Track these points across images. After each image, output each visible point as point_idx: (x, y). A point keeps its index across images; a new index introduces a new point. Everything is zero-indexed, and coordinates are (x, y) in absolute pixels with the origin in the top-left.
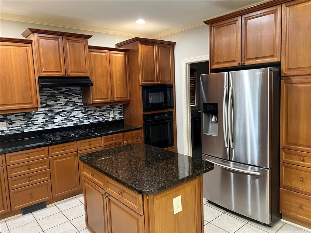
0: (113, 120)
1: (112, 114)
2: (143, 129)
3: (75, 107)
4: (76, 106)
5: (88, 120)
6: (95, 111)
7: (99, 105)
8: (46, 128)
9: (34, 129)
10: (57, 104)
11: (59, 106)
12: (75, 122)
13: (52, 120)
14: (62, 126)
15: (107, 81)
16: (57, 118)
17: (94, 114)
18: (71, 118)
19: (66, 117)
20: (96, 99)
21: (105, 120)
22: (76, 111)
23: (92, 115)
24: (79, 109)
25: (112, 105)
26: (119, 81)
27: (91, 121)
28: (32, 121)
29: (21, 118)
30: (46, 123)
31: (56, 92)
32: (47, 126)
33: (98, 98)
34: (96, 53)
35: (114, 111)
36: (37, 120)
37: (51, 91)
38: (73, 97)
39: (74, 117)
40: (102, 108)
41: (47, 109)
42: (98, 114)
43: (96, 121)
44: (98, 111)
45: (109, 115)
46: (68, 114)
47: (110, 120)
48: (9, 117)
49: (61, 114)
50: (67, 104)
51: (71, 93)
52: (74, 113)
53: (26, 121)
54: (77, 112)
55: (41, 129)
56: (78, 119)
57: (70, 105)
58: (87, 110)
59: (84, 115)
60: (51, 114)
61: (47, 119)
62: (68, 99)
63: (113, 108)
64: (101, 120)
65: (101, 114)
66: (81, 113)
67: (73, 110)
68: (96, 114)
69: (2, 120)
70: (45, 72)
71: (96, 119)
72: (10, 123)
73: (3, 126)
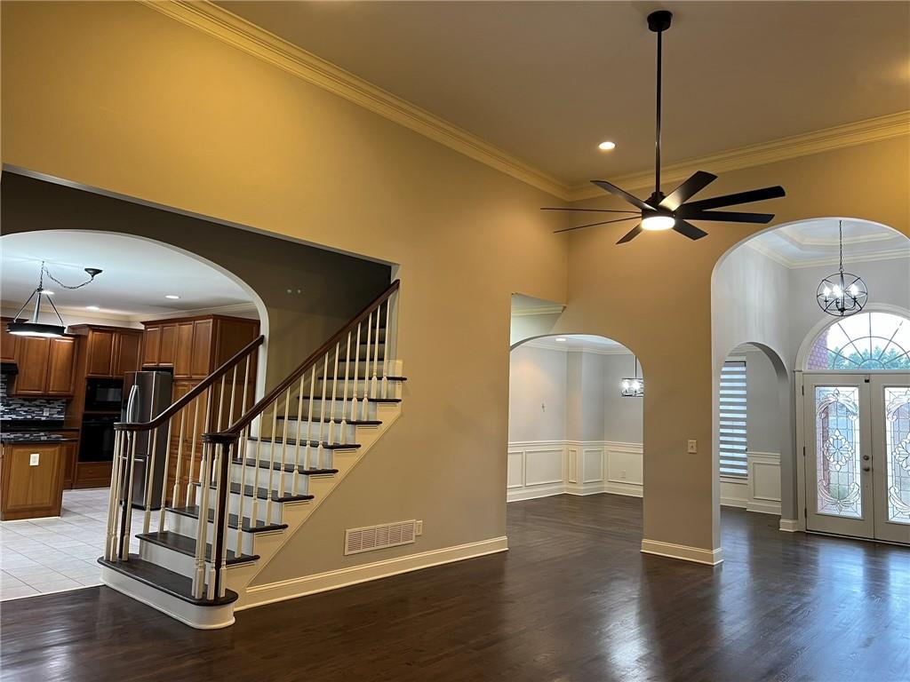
0: (48, 419)
1: (47, 411)
2: (80, 432)
5: (10, 416)
6: (22, 405)
7: (29, 399)
15: (42, 370)
17: (19, 409)
20: (23, 390)
21: (36, 418)
25: (49, 399)
26: (60, 370)
27: (14, 417)
33: (25, 388)
35: (51, 408)
40: (33, 403)
42: (26, 409)
43: (20, 418)
44: (27, 405)
45: (41, 412)
47: (43, 419)
58: (10, 402)
59: (6, 409)
63: (50, 404)
64: (29, 417)
65: (31, 409)
68: (23, 409)
71: (22, 415)
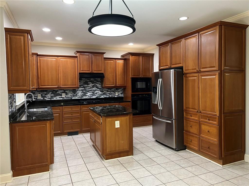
0: (117, 97)
1: (117, 93)
2: (131, 102)
3: (97, 89)
4: (98, 88)
5: (104, 96)
6: (108, 91)
7: (110, 88)
8: (82, 98)
9: (77, 98)
10: (88, 87)
11: (89, 88)
12: (96, 96)
13: (85, 94)
14: (90, 98)
15: (113, 75)
16: (87, 94)
17: (107, 93)
20: (107, 85)
21: (113, 96)
22: (97, 90)
23: (106, 93)
25: (117, 88)
26: (120, 75)
27: (105, 96)
28: (76, 94)
29: (71, 92)
30: (82, 96)
31: (88, 80)
33: (108, 84)
34: (108, 61)
35: (118, 92)
36: (78, 94)
37: (86, 80)
38: (96, 83)
39: (96, 93)
40: (111, 90)
41: (83, 89)
42: (109, 93)
43: (107, 97)
45: (115, 94)
46: (93, 92)
47: (116, 96)
48: (66, 91)
49: (90, 92)
50: (93, 87)
52: (96, 92)
53: (73, 94)
54: (98, 91)
55: (80, 98)
56: (98, 94)
57: (95, 87)
58: (103, 90)
59: (102, 93)
60: (85, 91)
61: (83, 94)
62: (94, 84)
63: (117, 90)
64: (111, 96)
65: (111, 93)
66: (100, 91)
67: (96, 90)
68: (108, 93)
69: (63, 92)
70: (82, 70)
71: (108, 95)
72: (67, 94)
73: (64, 95)
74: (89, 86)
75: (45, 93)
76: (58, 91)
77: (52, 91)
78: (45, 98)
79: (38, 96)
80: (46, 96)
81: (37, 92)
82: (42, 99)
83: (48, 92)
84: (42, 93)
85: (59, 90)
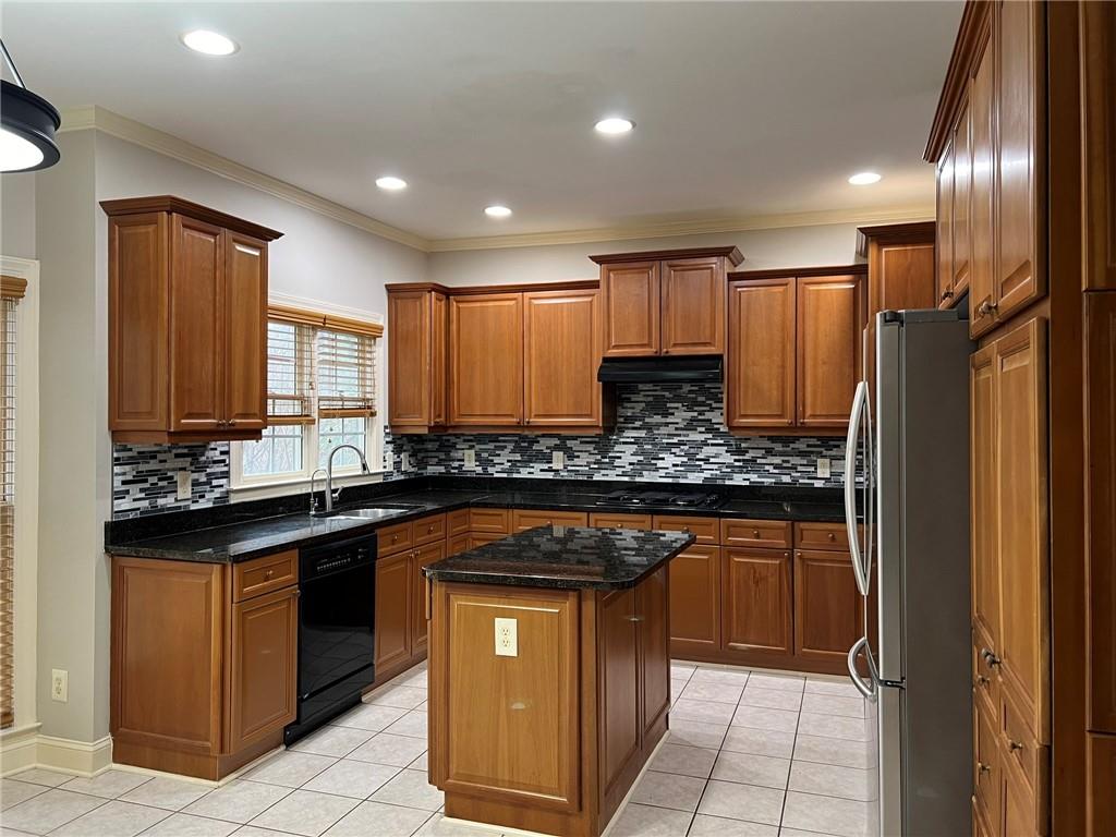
0: (829, 485)
1: (824, 466)
3: (710, 436)
4: (716, 433)
5: (747, 476)
6: (769, 452)
7: (780, 436)
8: (638, 479)
9: (612, 476)
10: (667, 424)
11: (671, 429)
12: (707, 474)
13: (653, 462)
14: (675, 481)
15: (783, 367)
16: (663, 459)
17: (763, 461)
18: (698, 463)
19: (685, 459)
20: (745, 416)
21: (801, 481)
22: (712, 445)
23: (759, 461)
24: (722, 442)
27: (754, 478)
28: (610, 457)
29: (590, 448)
30: (638, 467)
31: (667, 394)
32: (641, 475)
33: (750, 412)
35: (833, 458)
36: (620, 458)
37: (656, 391)
38: (708, 408)
39: (706, 460)
40: (792, 445)
41: (642, 434)
42: (777, 460)
43: (768, 481)
44: (780, 452)
45: (813, 469)
46: (692, 451)
47: (818, 484)
48: (569, 443)
49: (673, 450)
50: (691, 425)
51: (703, 399)
52: (707, 451)
53: (599, 457)
54: (714, 450)
55: (626, 479)
56: (716, 467)
57: (700, 429)
58: (743, 445)
59: (735, 460)
60: (650, 447)
61: (641, 458)
62: (695, 414)
63: (829, 448)
64: (786, 479)
65: (788, 462)
66: (727, 452)
67: (705, 443)
68: (770, 460)
69: (557, 448)
70: (616, 347)
71: (770, 475)
72: (571, 457)
73: (558, 461)
74: (668, 420)
75: (491, 446)
76: (538, 442)
77: (517, 438)
78: (490, 470)
79: (466, 459)
80: (492, 461)
81: (465, 441)
82: (479, 469)
83: (499, 441)
84: (478, 447)
85: (543, 436)
